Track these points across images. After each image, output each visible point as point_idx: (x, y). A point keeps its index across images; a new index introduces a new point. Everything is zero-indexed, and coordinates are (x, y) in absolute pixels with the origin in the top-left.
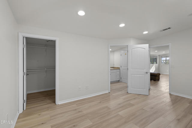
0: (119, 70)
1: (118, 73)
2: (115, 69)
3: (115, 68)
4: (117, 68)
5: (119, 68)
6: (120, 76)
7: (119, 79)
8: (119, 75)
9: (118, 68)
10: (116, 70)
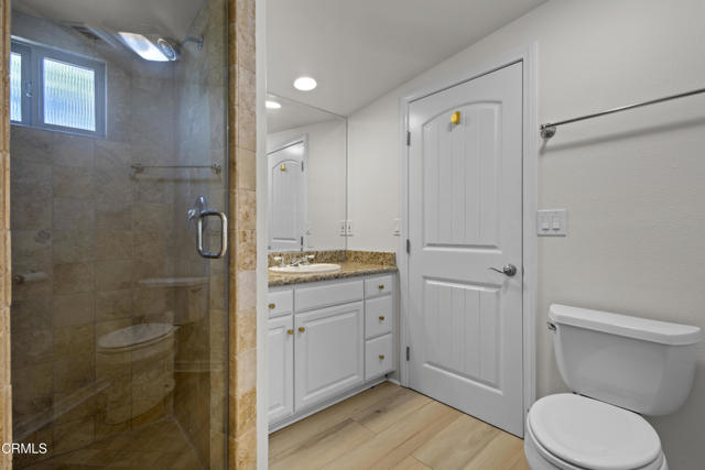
0: (387, 280)
1: (384, 304)
2: (351, 269)
3: (357, 256)
4: (375, 257)
5: (392, 258)
6: (397, 332)
7: (386, 367)
8: (387, 325)
9: (384, 264)
10: (358, 283)
